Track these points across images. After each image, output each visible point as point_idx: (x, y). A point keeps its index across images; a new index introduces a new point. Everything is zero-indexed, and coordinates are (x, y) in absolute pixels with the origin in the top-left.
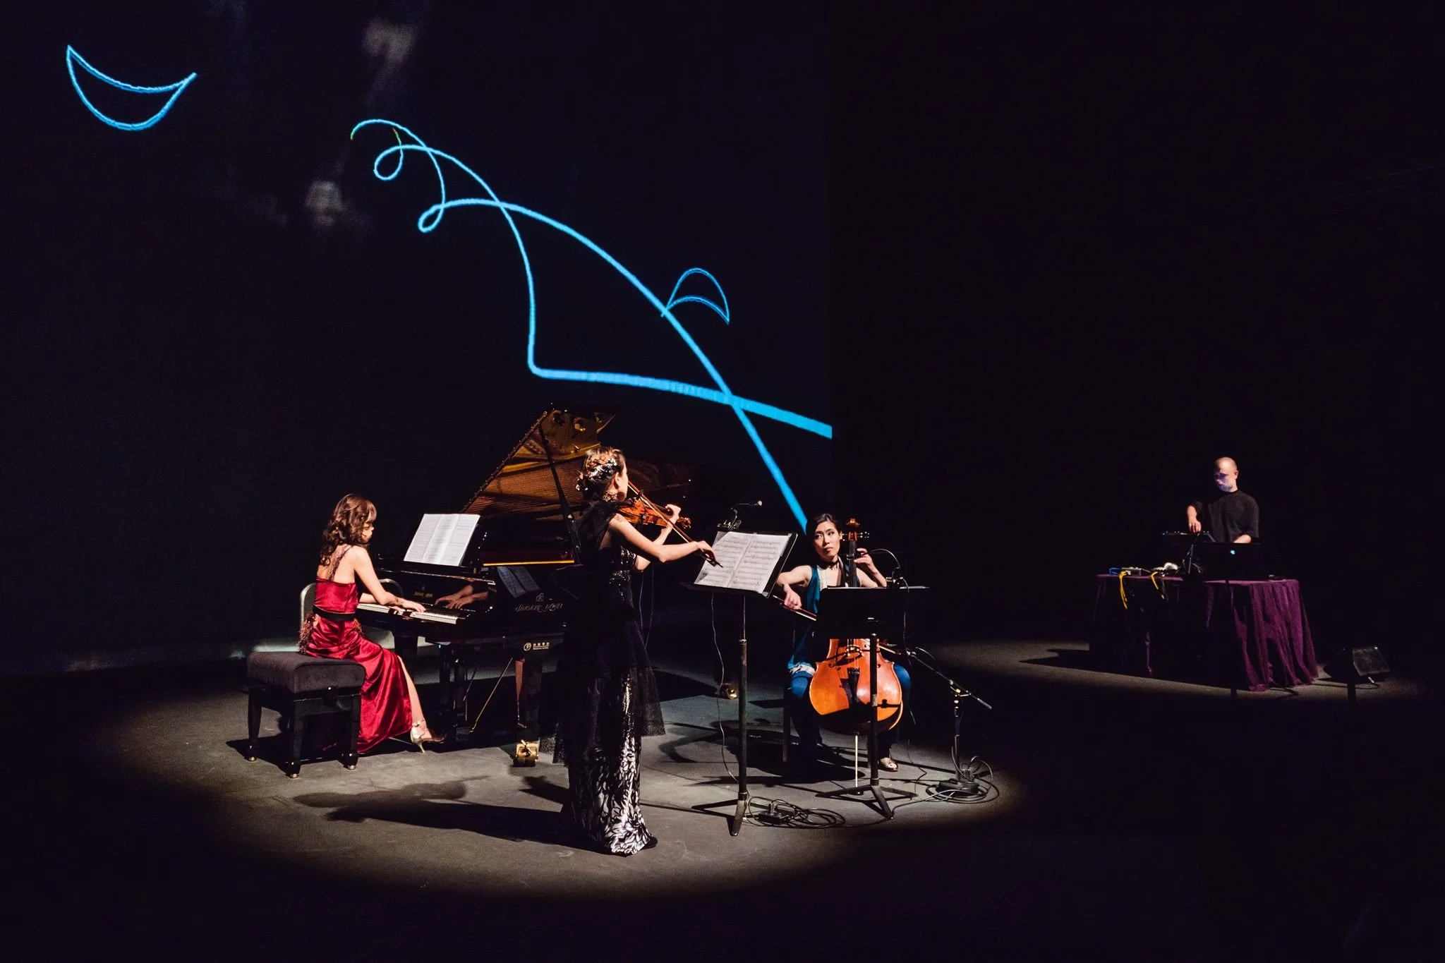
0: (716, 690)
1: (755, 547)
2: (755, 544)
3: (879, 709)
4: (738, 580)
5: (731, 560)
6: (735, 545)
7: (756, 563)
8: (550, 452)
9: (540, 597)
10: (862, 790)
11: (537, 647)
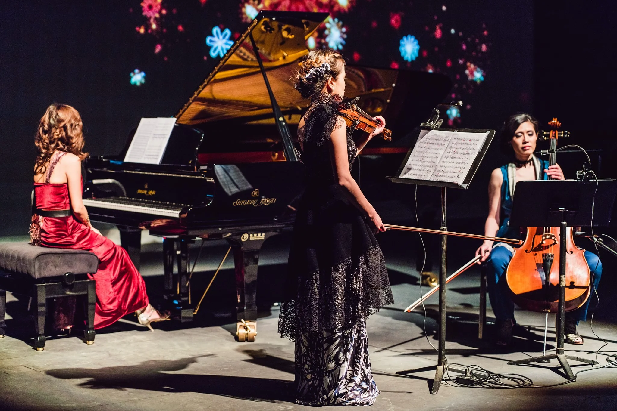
0: (417, 279)
1: (456, 144)
2: (456, 141)
3: (566, 289)
4: (440, 174)
5: (434, 156)
6: (437, 142)
7: (456, 158)
8: (260, 58)
9: (255, 193)
10: (548, 359)
11: (254, 237)
